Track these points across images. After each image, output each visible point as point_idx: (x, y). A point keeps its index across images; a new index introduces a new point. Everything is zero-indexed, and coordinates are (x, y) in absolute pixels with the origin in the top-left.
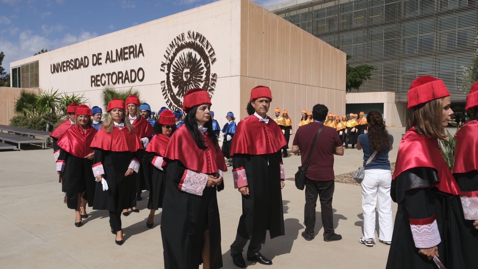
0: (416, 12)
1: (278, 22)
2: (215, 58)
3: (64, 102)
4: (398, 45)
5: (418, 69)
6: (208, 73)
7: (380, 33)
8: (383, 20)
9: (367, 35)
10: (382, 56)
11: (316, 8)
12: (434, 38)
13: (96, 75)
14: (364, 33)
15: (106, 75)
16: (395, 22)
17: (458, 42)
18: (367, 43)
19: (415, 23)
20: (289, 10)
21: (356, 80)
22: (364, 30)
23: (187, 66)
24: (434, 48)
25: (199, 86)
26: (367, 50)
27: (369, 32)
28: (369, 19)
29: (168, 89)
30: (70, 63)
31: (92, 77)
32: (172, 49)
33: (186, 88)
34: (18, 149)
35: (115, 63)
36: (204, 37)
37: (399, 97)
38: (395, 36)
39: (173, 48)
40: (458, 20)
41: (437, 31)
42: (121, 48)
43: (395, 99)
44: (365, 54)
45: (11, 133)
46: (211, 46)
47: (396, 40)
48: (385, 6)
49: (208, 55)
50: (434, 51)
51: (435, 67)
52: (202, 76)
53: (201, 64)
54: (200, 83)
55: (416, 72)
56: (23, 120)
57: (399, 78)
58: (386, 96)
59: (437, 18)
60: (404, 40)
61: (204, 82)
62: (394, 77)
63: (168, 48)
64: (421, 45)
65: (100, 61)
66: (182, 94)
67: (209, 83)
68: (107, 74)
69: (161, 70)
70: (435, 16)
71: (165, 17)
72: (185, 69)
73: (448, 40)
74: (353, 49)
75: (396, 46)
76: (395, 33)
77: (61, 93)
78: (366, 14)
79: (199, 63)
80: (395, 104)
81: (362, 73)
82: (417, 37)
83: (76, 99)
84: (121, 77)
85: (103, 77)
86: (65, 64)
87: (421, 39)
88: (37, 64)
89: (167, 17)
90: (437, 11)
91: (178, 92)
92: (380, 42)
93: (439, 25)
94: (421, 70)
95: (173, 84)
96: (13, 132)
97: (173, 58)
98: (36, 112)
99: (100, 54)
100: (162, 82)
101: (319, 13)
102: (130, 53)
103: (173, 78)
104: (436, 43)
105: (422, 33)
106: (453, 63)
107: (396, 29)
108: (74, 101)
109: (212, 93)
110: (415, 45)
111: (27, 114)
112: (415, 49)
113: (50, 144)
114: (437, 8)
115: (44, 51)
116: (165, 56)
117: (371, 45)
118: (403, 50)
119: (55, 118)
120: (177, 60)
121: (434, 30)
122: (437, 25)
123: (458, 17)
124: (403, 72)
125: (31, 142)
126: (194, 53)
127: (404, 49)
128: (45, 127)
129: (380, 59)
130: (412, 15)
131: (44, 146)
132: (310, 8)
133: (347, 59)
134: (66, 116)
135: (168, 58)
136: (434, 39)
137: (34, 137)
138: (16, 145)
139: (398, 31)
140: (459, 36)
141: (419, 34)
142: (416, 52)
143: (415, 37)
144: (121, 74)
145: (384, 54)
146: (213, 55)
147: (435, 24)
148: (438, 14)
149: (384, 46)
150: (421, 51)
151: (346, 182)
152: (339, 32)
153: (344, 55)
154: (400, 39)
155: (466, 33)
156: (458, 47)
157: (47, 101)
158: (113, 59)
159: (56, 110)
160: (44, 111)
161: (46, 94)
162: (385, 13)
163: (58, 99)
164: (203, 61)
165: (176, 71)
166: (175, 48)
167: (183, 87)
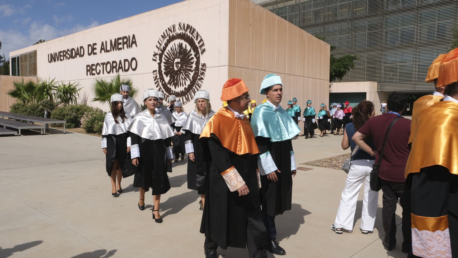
0: (397, 6)
1: (265, 15)
3: (61, 90)
4: (380, 37)
5: (399, 60)
6: (198, 63)
7: (364, 25)
8: (367, 13)
9: (352, 27)
10: (366, 47)
12: (415, 30)
13: (91, 65)
14: (348, 26)
15: (101, 65)
16: (378, 15)
17: (437, 35)
18: (351, 35)
19: (397, 16)
20: (276, 2)
21: (340, 70)
22: (348, 22)
23: (178, 56)
24: (414, 40)
25: (189, 75)
26: (351, 41)
27: (353, 24)
28: (353, 11)
29: (160, 78)
30: (67, 53)
31: (88, 66)
32: (163, 40)
33: (177, 77)
34: (18, 135)
35: (109, 53)
36: (194, 28)
37: (380, 88)
38: (378, 27)
39: (164, 38)
40: (438, 14)
41: (417, 24)
42: (115, 39)
43: (377, 88)
44: (349, 45)
45: (12, 120)
46: (201, 37)
47: (379, 32)
49: (198, 46)
50: (414, 43)
51: (416, 59)
52: (192, 66)
53: (191, 54)
54: (190, 72)
55: (398, 63)
56: (23, 107)
57: (382, 68)
58: (369, 85)
59: (418, 11)
60: (387, 32)
61: (194, 71)
62: (376, 67)
63: (159, 39)
64: (403, 37)
65: (95, 51)
66: (173, 83)
67: (199, 73)
68: (101, 63)
69: (154, 60)
70: (416, 9)
71: (157, 9)
72: (176, 59)
73: (428, 33)
74: (338, 40)
75: (379, 37)
76: (378, 25)
77: (58, 82)
78: (351, 7)
79: (189, 53)
80: (377, 94)
81: (346, 63)
82: (399, 29)
83: (72, 87)
84: (115, 66)
85: (98, 66)
86: (62, 54)
87: (403, 32)
88: (35, 53)
89: (159, 9)
90: (418, 5)
91: (170, 81)
92: (363, 34)
93: (419, 18)
94: (402, 61)
95: (165, 73)
96: (13, 119)
97: (165, 49)
98: (34, 99)
99: (95, 44)
100: (154, 71)
101: (306, 5)
102: (124, 43)
103: (164, 68)
104: (417, 36)
105: (403, 26)
106: (432, 54)
107: (379, 21)
108: (70, 89)
109: (202, 82)
110: (397, 37)
111: (26, 101)
112: (397, 41)
113: (49, 130)
114: (418, 2)
115: (42, 41)
116: (157, 46)
117: (355, 37)
118: (385, 42)
119: (52, 105)
120: (168, 50)
121: (415, 23)
122: (418, 18)
123: (438, 11)
124: (385, 63)
125: (31, 128)
126: (185, 44)
127: (387, 41)
128: (44, 114)
129: (363, 50)
130: (394, 8)
131: (43, 131)
133: (331, 50)
134: (63, 103)
135: (160, 49)
137: (33, 123)
138: (17, 130)
139: (381, 24)
141: (401, 26)
142: (398, 43)
143: (397, 30)
144: (115, 64)
145: (367, 45)
146: (203, 46)
147: (416, 17)
148: (419, 8)
149: (368, 38)
150: (402, 43)
151: (325, 167)
152: (324, 24)
153: (329, 47)
154: (383, 31)
155: (445, 26)
156: (437, 39)
157: (45, 89)
158: (108, 49)
159: (54, 97)
160: (43, 99)
161: (44, 82)
162: (369, 6)
163: (55, 87)
164: (193, 51)
165: (167, 61)
166: (167, 39)
167: (174, 76)
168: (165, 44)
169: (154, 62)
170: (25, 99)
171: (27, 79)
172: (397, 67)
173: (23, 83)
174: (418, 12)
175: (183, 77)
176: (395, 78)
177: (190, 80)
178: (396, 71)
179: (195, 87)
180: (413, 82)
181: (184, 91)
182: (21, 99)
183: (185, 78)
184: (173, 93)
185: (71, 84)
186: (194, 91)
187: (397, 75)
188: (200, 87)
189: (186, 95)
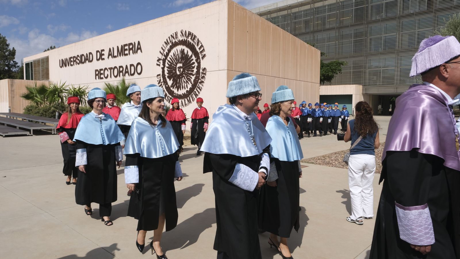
0: (381, 15)
1: (261, 23)
2: (205, 54)
3: (71, 93)
4: (365, 44)
5: (382, 65)
6: (199, 67)
7: (350, 33)
8: (353, 22)
11: (294, 10)
12: (397, 37)
13: (100, 69)
14: (336, 33)
15: (108, 69)
16: (363, 23)
17: (417, 41)
18: (339, 42)
19: (381, 24)
20: (270, 12)
21: (328, 74)
22: (336, 30)
23: (180, 61)
24: (396, 47)
25: (191, 79)
26: (339, 48)
27: (340, 32)
28: (341, 20)
29: (164, 81)
30: (77, 58)
31: (96, 71)
32: (166, 46)
33: (180, 80)
35: (116, 58)
36: (195, 35)
37: (365, 90)
38: (363, 35)
40: (418, 22)
41: (399, 32)
42: (122, 46)
43: (362, 91)
44: (337, 52)
45: (25, 121)
46: (201, 43)
47: (364, 39)
48: (354, 9)
49: (199, 52)
50: (396, 49)
51: (398, 64)
52: (194, 70)
53: (193, 60)
54: (191, 76)
55: (381, 68)
56: (36, 109)
57: (366, 72)
58: (355, 88)
60: (371, 41)
61: (195, 75)
62: (361, 72)
63: (163, 45)
64: (385, 44)
65: (103, 57)
66: (175, 86)
67: (199, 77)
68: (109, 68)
69: (157, 65)
70: (398, 19)
71: (161, 18)
72: (178, 64)
73: (409, 40)
74: (326, 47)
75: (363, 44)
77: (69, 85)
78: (338, 16)
79: (191, 59)
80: (362, 96)
81: (334, 68)
82: (382, 37)
83: (82, 90)
84: (121, 71)
85: (106, 71)
86: (72, 59)
87: (386, 39)
88: (47, 59)
89: (162, 17)
90: (400, 14)
91: (173, 84)
92: (349, 41)
93: (401, 26)
94: (385, 66)
95: (168, 77)
96: (26, 120)
97: (168, 54)
98: (47, 101)
99: (103, 50)
100: (158, 75)
101: (297, 15)
102: (130, 49)
103: (167, 72)
104: (399, 42)
105: (386, 34)
107: (364, 29)
108: (80, 92)
109: (202, 85)
110: (380, 43)
111: (39, 103)
112: (380, 47)
114: (400, 12)
115: (53, 48)
116: (160, 52)
117: (343, 44)
118: (369, 50)
119: (63, 107)
120: (171, 56)
121: (397, 31)
122: (399, 26)
123: (418, 19)
124: (370, 67)
125: (42, 128)
126: (186, 49)
127: (371, 47)
128: (55, 115)
129: (350, 56)
130: (378, 18)
131: (54, 132)
132: (289, 10)
133: (321, 56)
135: (163, 54)
136: (397, 40)
137: (45, 124)
138: (29, 131)
139: (365, 32)
140: (419, 36)
141: (384, 34)
142: (381, 50)
143: (380, 37)
144: (122, 68)
145: (353, 52)
146: (203, 52)
147: (398, 25)
148: (401, 17)
149: (354, 44)
150: (385, 49)
151: (320, 164)
153: (319, 52)
154: (367, 39)
157: (56, 92)
158: (115, 55)
159: (65, 100)
160: (54, 101)
161: (55, 85)
162: (354, 15)
163: (66, 90)
164: (194, 57)
165: (170, 65)
166: (170, 45)
167: (177, 80)
168: (168, 50)
169: (158, 66)
170: (38, 101)
171: (40, 83)
172: (381, 71)
173: (36, 86)
174: (399, 21)
175: (185, 80)
176: (379, 82)
177: (191, 83)
178: (379, 75)
179: (197, 89)
180: (395, 85)
181: (186, 93)
182: (34, 102)
183: (187, 82)
184: (176, 95)
185: (80, 88)
186: (195, 93)
187: (380, 79)
188: (200, 90)
189: (188, 97)
